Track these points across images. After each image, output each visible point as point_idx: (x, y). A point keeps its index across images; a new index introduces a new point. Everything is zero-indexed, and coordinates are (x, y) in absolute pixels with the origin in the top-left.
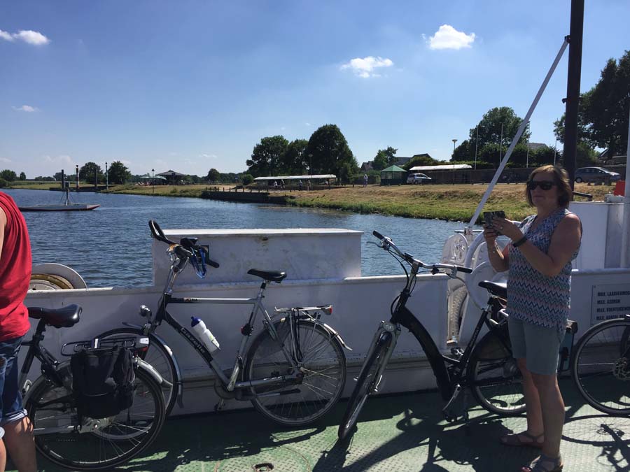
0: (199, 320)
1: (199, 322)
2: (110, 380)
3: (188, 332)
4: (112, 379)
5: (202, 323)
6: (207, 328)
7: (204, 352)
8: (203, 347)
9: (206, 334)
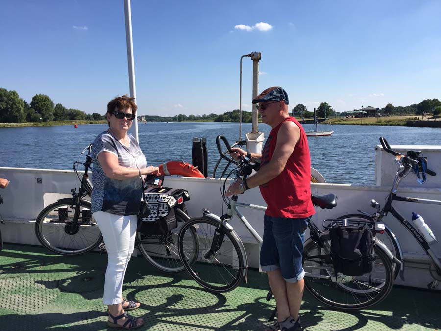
0: (419, 216)
1: (418, 217)
2: (357, 250)
3: (409, 223)
4: (358, 250)
5: (421, 219)
6: (425, 223)
7: (422, 241)
8: (421, 237)
9: (424, 227)
